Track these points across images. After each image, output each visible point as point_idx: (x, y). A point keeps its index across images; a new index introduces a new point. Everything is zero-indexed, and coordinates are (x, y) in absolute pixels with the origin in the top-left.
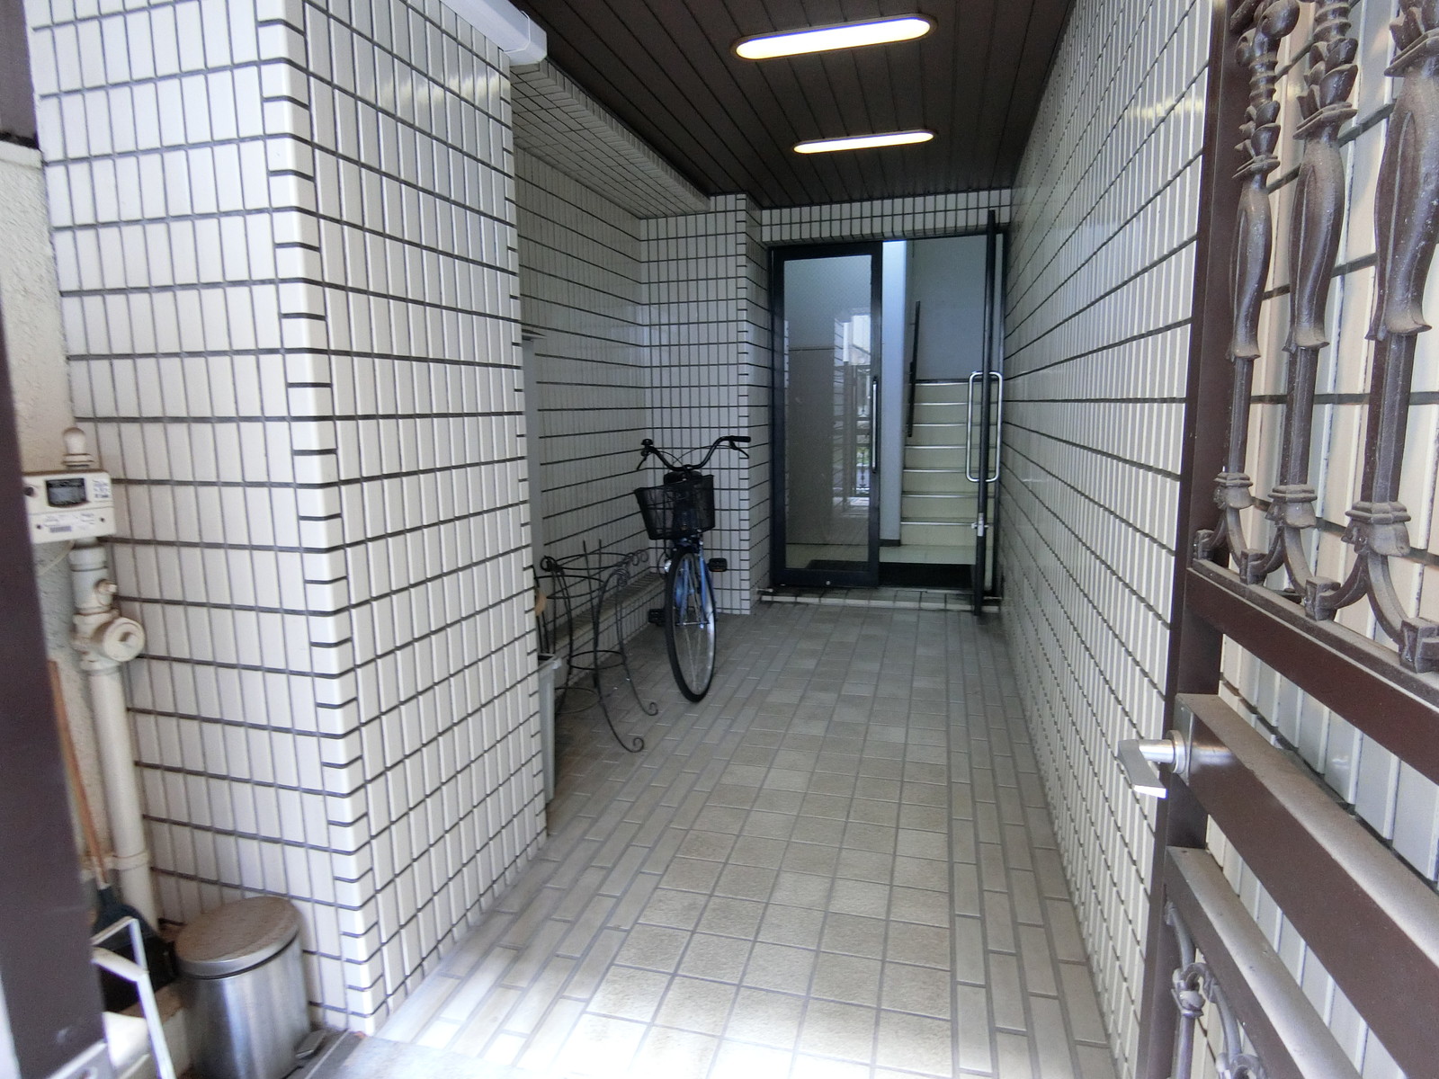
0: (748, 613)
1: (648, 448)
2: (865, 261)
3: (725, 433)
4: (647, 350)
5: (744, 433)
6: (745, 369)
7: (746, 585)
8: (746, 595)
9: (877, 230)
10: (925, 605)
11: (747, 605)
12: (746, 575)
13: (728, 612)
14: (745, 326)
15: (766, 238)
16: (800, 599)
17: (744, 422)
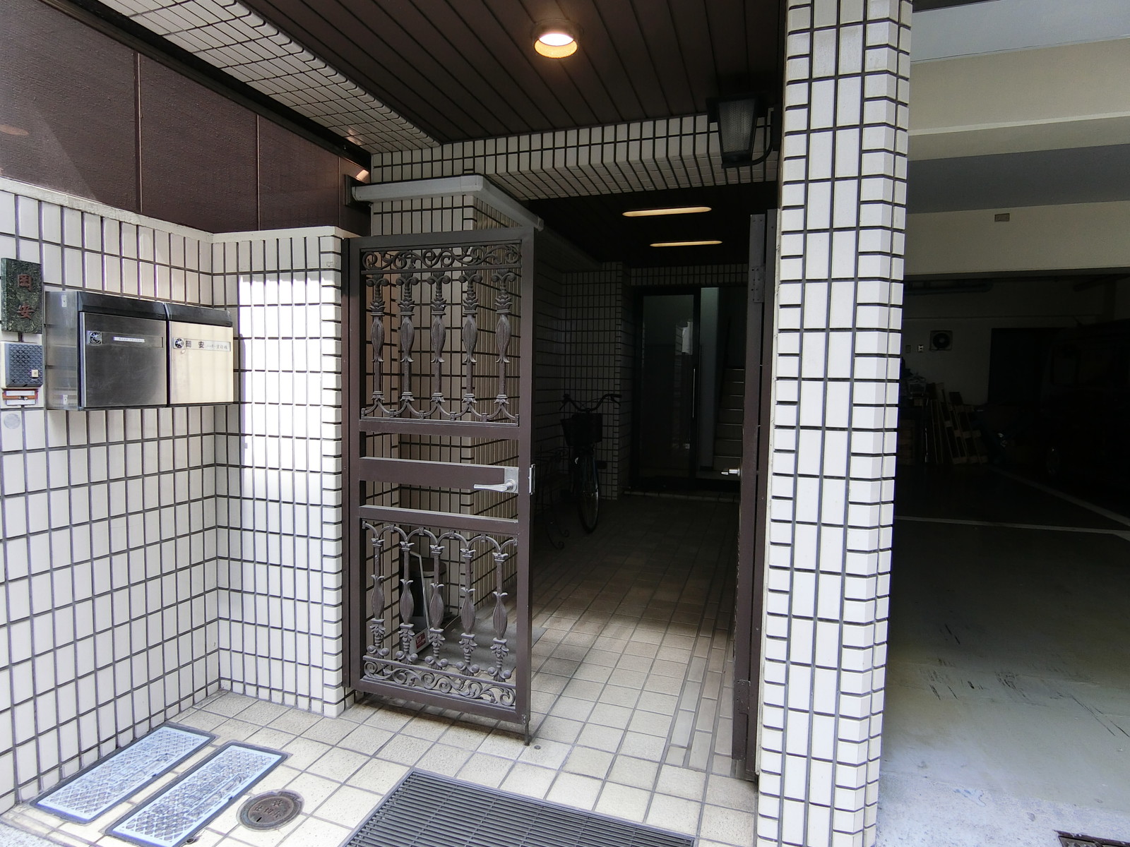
0: (616, 499)
1: (567, 399)
2: (689, 299)
3: (606, 393)
4: (563, 346)
5: (618, 393)
6: (619, 358)
7: (615, 482)
8: (615, 488)
9: (697, 281)
10: (721, 499)
11: (615, 494)
12: (615, 477)
13: (604, 498)
14: (620, 334)
15: (633, 283)
16: (647, 494)
17: (618, 388)
